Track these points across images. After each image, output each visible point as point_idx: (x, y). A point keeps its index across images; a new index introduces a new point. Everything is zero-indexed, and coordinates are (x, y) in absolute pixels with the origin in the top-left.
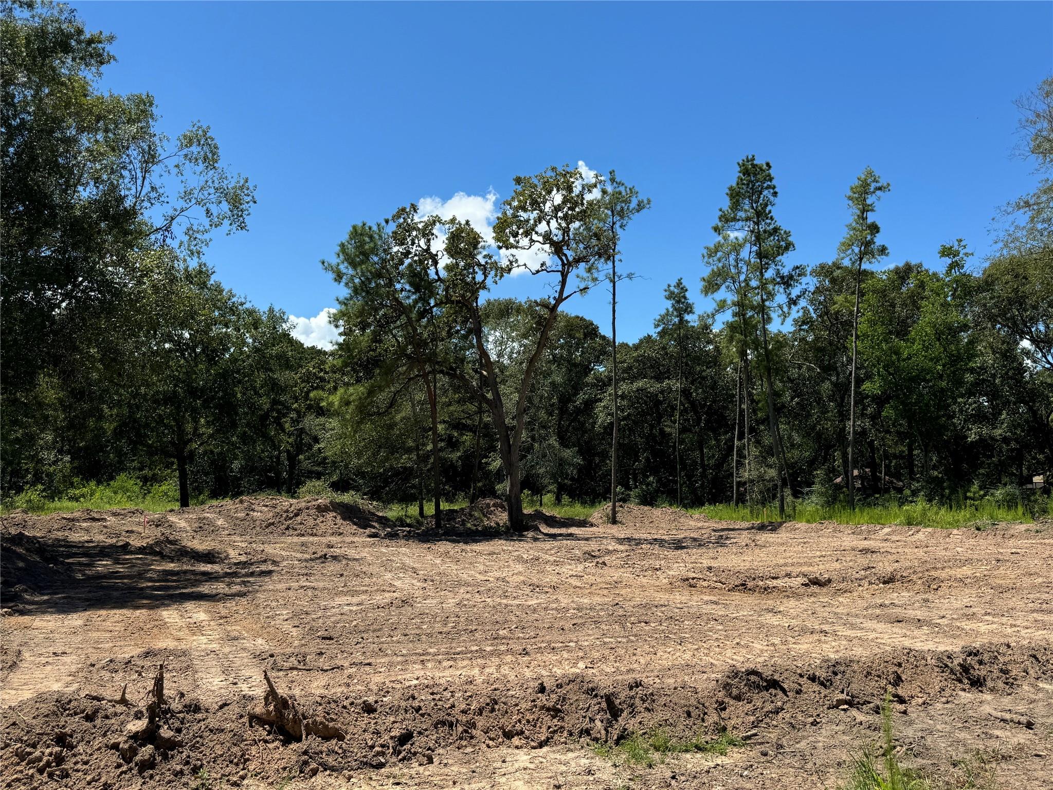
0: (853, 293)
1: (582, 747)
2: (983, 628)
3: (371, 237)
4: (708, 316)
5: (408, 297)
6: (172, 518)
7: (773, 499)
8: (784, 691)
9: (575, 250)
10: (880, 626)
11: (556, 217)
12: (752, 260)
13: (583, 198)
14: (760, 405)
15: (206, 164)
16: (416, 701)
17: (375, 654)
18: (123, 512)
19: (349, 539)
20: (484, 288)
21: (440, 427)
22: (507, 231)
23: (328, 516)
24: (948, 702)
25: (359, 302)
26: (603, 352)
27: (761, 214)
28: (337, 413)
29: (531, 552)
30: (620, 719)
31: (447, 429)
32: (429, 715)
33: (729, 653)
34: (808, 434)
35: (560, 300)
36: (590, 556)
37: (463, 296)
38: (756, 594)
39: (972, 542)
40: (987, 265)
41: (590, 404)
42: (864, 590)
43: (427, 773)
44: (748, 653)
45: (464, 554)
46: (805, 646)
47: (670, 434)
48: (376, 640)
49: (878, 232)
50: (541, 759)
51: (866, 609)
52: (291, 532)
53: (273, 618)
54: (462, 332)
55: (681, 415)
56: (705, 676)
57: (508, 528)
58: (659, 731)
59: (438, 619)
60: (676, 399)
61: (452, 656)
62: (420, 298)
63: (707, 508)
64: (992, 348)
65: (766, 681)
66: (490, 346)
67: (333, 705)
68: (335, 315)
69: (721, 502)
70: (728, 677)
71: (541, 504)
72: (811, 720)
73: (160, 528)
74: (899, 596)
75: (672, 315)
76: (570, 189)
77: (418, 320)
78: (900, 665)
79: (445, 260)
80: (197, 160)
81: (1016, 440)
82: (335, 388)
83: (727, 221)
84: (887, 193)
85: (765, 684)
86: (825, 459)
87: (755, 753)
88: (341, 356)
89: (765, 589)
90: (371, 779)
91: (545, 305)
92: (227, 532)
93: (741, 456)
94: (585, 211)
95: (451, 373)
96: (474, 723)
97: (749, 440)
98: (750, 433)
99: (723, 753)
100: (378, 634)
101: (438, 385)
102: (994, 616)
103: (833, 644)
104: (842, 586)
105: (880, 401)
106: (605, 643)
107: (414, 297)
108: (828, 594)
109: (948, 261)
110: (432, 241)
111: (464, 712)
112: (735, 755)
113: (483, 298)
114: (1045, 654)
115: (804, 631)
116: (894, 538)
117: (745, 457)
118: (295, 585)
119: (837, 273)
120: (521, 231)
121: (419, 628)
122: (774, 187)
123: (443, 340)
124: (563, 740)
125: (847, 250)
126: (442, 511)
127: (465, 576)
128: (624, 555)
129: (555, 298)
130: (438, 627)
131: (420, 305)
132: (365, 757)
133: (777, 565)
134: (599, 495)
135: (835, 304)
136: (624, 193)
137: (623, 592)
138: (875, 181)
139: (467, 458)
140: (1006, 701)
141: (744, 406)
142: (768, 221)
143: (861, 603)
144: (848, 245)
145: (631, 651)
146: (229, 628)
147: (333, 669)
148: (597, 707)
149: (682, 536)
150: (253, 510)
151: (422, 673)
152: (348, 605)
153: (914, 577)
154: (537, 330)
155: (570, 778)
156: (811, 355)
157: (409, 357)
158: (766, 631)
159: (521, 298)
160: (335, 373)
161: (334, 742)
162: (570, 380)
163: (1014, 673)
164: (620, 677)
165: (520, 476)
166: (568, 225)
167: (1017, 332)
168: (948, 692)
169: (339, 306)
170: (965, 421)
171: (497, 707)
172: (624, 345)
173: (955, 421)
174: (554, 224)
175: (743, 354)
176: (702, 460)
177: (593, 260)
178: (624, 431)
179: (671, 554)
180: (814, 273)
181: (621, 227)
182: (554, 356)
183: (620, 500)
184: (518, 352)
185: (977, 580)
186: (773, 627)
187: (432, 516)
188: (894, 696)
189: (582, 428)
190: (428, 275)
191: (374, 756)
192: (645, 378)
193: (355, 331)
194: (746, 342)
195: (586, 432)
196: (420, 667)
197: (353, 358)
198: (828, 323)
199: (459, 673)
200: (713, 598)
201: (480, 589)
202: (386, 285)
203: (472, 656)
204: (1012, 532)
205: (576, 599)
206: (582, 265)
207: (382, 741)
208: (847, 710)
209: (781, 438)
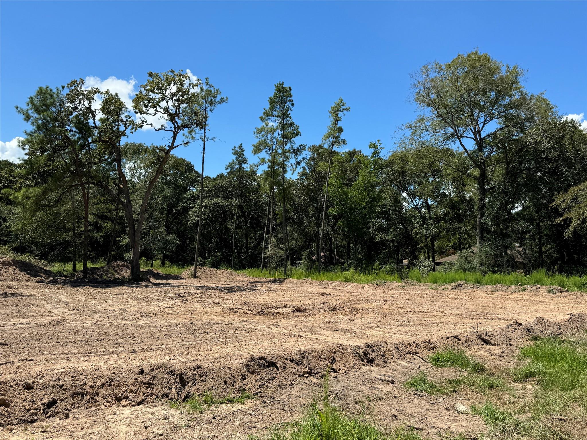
0: (327, 162)
1: (163, 404)
2: (375, 334)
3: (51, 96)
4: (255, 165)
5: (75, 136)
7: (281, 266)
8: (277, 368)
9: (183, 120)
10: (328, 333)
11: (172, 99)
12: (279, 139)
13: (189, 91)
14: (279, 216)
16: (61, 381)
17: (36, 354)
19: (23, 284)
20: (125, 135)
21: (90, 217)
22: (142, 103)
23: (10, 268)
24: (356, 371)
25: (41, 135)
26: (196, 181)
27: (285, 115)
28: (20, 204)
29: (143, 294)
30: (186, 387)
31: (94, 218)
32: (69, 389)
33: (251, 348)
34: (301, 233)
35: (172, 147)
36: (179, 296)
37: (110, 138)
38: (268, 316)
39: (374, 291)
40: (390, 154)
41: (186, 210)
42: (322, 314)
43: (64, 424)
44: (261, 348)
45: (100, 294)
46: (290, 344)
47: (230, 229)
48: (37, 345)
49: (342, 132)
50: (138, 412)
51: (322, 324)
54: (109, 160)
55: (237, 219)
56: (237, 361)
57: (130, 280)
58: (208, 393)
59: (80, 333)
60: (235, 210)
61: (87, 355)
62: (82, 137)
63: (247, 270)
64: (390, 196)
65: (268, 362)
66: (126, 170)
68: (23, 142)
69: (254, 267)
70: (249, 361)
71: (152, 266)
72: (289, 383)
74: (338, 317)
75: (236, 164)
76: (182, 84)
77: (80, 150)
78: (335, 353)
79: (100, 116)
81: (397, 242)
82: (20, 188)
83: (267, 115)
84: (349, 112)
85: (267, 364)
86: (308, 247)
87: (259, 402)
88: (25, 168)
89: (273, 314)
90: (26, 430)
91: (162, 150)
93: (267, 243)
94: (190, 98)
95: (100, 185)
96: (98, 393)
97: (272, 234)
98: (272, 231)
99: (242, 403)
100: (39, 341)
101: (91, 191)
102: (381, 327)
103: (304, 342)
104: (311, 312)
105: (337, 218)
106: (182, 345)
107: (78, 136)
108: (304, 316)
109: (373, 150)
110: (92, 103)
111: (92, 387)
112: (249, 404)
113: (123, 141)
114: (402, 347)
115: (290, 335)
116: (338, 288)
117: (269, 244)
119: (321, 151)
120: (150, 104)
121: (67, 338)
122: (292, 101)
123: (95, 164)
124: (151, 401)
125: (326, 139)
126: (88, 268)
127: (100, 307)
128: (199, 295)
129: (168, 146)
130: (80, 337)
131: (82, 141)
132: (23, 416)
133: (280, 301)
134: (188, 261)
135: (319, 166)
136: (213, 92)
137: (196, 316)
138: (343, 105)
139: (106, 236)
140: (383, 370)
141: (270, 217)
142: (288, 119)
143: (320, 321)
144: (327, 137)
145: (197, 349)
147: (6, 363)
148: (174, 381)
149: (232, 285)
151: (67, 365)
152: (20, 324)
153: (346, 308)
154: (156, 164)
155: (154, 422)
156: (305, 191)
157: (72, 172)
158: (271, 336)
159: (148, 144)
160: (21, 178)
161: (2, 408)
162: (175, 195)
163: (387, 356)
164: (189, 364)
165: (140, 249)
166: (179, 105)
167: (401, 189)
168: (356, 367)
169: (26, 137)
170: (375, 231)
171: (113, 383)
172: (208, 178)
173: (370, 230)
174: (170, 103)
175: (272, 189)
176: (247, 244)
177: (193, 127)
178: (205, 226)
179: (225, 295)
180: (310, 149)
181: (210, 110)
182: (166, 180)
183: (199, 265)
184: (144, 176)
185: (375, 310)
186: (275, 334)
187: (81, 271)
188: (331, 369)
189: (180, 223)
190: (88, 123)
191: (29, 416)
192: (218, 197)
193: (36, 153)
194: (273, 182)
195: (182, 225)
196: (66, 361)
197: (34, 170)
198: (315, 176)
199: (91, 364)
200: (246, 319)
201: (109, 315)
202: (59, 127)
203: (100, 354)
204: (392, 286)
205: (168, 321)
206: (186, 129)
207: (35, 406)
208: (308, 377)
209: (288, 234)
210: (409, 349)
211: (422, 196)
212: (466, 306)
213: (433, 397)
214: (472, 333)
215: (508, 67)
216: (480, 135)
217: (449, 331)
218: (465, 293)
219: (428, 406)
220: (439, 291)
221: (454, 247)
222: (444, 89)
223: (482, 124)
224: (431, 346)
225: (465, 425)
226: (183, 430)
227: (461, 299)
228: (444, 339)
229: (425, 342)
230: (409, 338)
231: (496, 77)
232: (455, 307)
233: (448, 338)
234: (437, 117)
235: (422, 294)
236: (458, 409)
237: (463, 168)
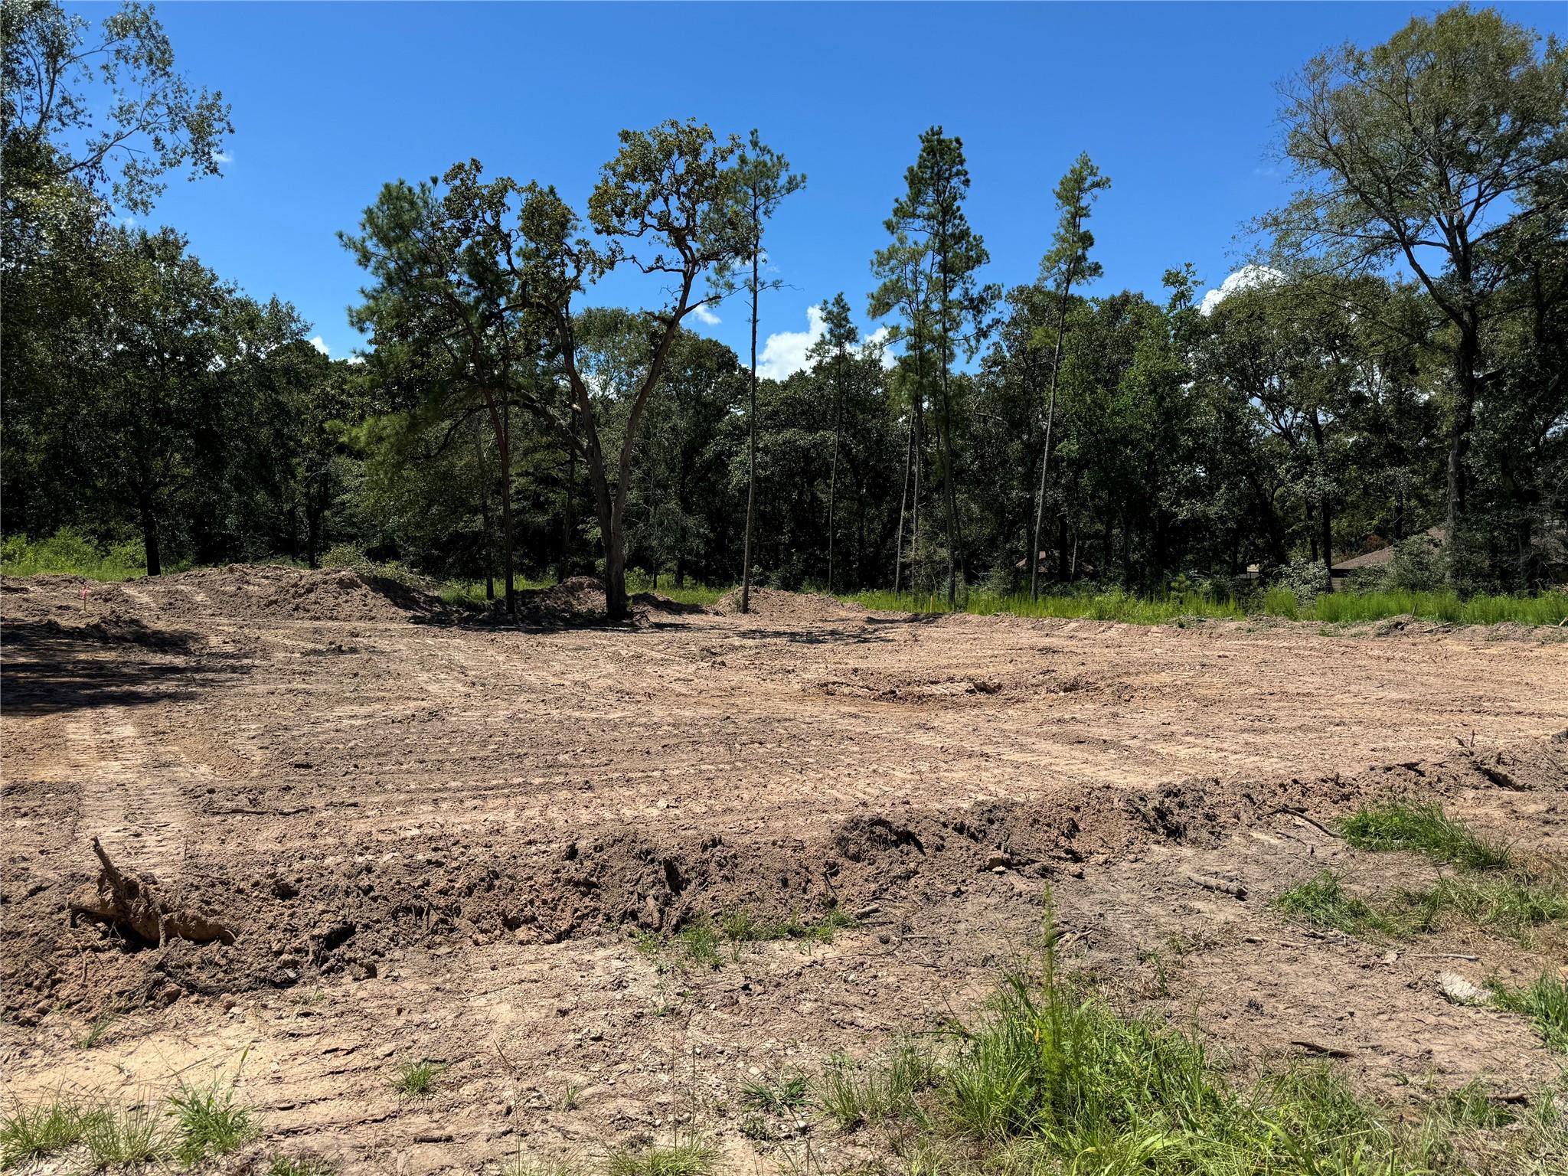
0: (1055, 326)
1: (620, 940)
2: (1183, 752)
3: (412, 204)
4: (875, 346)
5: (468, 294)
6: (129, 591)
7: (943, 585)
8: (920, 847)
9: (704, 243)
10: (1056, 748)
11: (677, 193)
12: (935, 275)
13: (715, 169)
14: (934, 467)
15: (153, 67)
16: (372, 876)
17: (367, 790)
18: (54, 580)
19: (381, 626)
20: (578, 288)
21: (522, 482)
22: (609, 207)
23: (355, 594)
24: (1136, 860)
25: (394, 296)
26: (741, 390)
27: (947, 211)
28: (363, 453)
29: (632, 647)
30: (683, 894)
31: (530, 483)
32: (385, 898)
33: (861, 784)
34: (990, 507)
35: (682, 310)
36: (709, 653)
37: (546, 297)
38: (908, 704)
39: (1173, 641)
41: (722, 459)
42: (1042, 699)
43: (361, 994)
44: (886, 784)
45: (539, 648)
46: (960, 774)
47: (823, 501)
48: (375, 769)
49: (1092, 244)
51: (1040, 725)
52: (302, 614)
53: (233, 734)
54: (547, 349)
55: (837, 476)
56: (826, 816)
57: (604, 616)
58: (739, 910)
59: (475, 739)
60: (832, 456)
61: (481, 793)
62: (485, 296)
63: (863, 595)
64: (1216, 405)
65: (896, 833)
67: (219, 889)
68: (359, 313)
69: (880, 588)
70: (845, 828)
71: (654, 586)
72: (953, 888)
73: (109, 604)
74: (1083, 708)
75: (830, 344)
76: (696, 154)
77: (483, 328)
78: (1077, 809)
79: (520, 244)
80: (136, 60)
81: (1234, 520)
82: (362, 417)
83: (905, 215)
84: (1107, 190)
85: (894, 838)
86: (1007, 539)
87: (870, 939)
88: (369, 373)
89: (920, 697)
90: (265, 1007)
91: (662, 319)
92: (209, 611)
93: (908, 530)
94: (716, 187)
95: (530, 405)
96: (458, 908)
97: (919, 510)
98: (920, 502)
99: (828, 941)
100: (382, 760)
102: (1197, 736)
103: (996, 771)
104: (1014, 693)
105: (1078, 465)
106: (701, 772)
107: (474, 294)
108: (995, 704)
109: (1172, 291)
110: (502, 215)
111: (444, 892)
112: (844, 942)
113: (577, 306)
114: (1261, 792)
115: (961, 754)
116: (1082, 635)
117: (912, 533)
118: (282, 687)
119: (1037, 299)
120: (628, 209)
121: (445, 751)
122: (965, 173)
124: (594, 929)
125: (1052, 267)
126: (516, 592)
127: (533, 679)
128: (752, 652)
129: (674, 309)
130: (473, 750)
131: (483, 306)
132: (262, 970)
133: (939, 666)
135: (1033, 339)
136: (770, 164)
137: (740, 701)
138: (1092, 173)
139: (557, 521)
140: (1211, 856)
141: (915, 468)
142: (957, 222)
143: (1036, 718)
144: (1052, 260)
145: (734, 782)
146: (161, 749)
147: (298, 812)
148: (651, 878)
150: (248, 583)
151: (430, 818)
152: (351, 717)
153: (1102, 684)
155: (587, 996)
156: (1000, 404)
158: (913, 754)
159: (633, 309)
160: (362, 396)
161: (215, 946)
162: (698, 426)
163: (1221, 820)
165: (626, 548)
166: (694, 205)
167: (1246, 386)
168: (1135, 848)
169: (365, 301)
171: (497, 883)
172: (769, 383)
174: (674, 201)
175: (917, 401)
177: (726, 257)
179: (806, 651)
180: (1013, 298)
181: (765, 213)
182: (678, 392)
183: (756, 584)
184: (629, 384)
185: (1178, 689)
186: (923, 747)
187: (502, 599)
188: (1067, 852)
189: (712, 489)
190: (496, 263)
191: (279, 968)
192: (794, 426)
193: (391, 338)
194: (921, 383)
195: (715, 495)
196: (431, 808)
197: (387, 376)
198: (1024, 365)
199: (484, 817)
200: (853, 710)
201: (549, 697)
202: (434, 275)
203: (509, 791)
204: (1220, 630)
205: (676, 711)
206: (713, 264)
207: (296, 943)
208: (1001, 873)
209: (957, 511)
210: (1282, 799)
211: (1300, 404)
212: (1419, 678)
213: (1365, 948)
214: (1456, 756)
215: (1552, 42)
216: (1463, 235)
217: (1381, 745)
218: (1414, 645)
219: (1351, 975)
220: (1344, 642)
221: (1381, 532)
222: (1367, 119)
223: (1472, 206)
224: (1341, 790)
225: (1477, 1045)
226: (658, 1025)
227: (1402, 659)
228: (1378, 771)
229: (1325, 781)
230: (1273, 767)
231: (1515, 73)
232: (1390, 681)
233: (1390, 769)
234: (1347, 192)
235: (1299, 648)
236: (1448, 990)
237: (1414, 325)
